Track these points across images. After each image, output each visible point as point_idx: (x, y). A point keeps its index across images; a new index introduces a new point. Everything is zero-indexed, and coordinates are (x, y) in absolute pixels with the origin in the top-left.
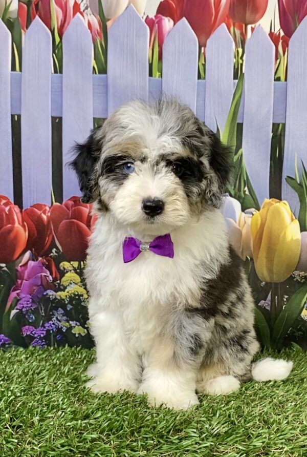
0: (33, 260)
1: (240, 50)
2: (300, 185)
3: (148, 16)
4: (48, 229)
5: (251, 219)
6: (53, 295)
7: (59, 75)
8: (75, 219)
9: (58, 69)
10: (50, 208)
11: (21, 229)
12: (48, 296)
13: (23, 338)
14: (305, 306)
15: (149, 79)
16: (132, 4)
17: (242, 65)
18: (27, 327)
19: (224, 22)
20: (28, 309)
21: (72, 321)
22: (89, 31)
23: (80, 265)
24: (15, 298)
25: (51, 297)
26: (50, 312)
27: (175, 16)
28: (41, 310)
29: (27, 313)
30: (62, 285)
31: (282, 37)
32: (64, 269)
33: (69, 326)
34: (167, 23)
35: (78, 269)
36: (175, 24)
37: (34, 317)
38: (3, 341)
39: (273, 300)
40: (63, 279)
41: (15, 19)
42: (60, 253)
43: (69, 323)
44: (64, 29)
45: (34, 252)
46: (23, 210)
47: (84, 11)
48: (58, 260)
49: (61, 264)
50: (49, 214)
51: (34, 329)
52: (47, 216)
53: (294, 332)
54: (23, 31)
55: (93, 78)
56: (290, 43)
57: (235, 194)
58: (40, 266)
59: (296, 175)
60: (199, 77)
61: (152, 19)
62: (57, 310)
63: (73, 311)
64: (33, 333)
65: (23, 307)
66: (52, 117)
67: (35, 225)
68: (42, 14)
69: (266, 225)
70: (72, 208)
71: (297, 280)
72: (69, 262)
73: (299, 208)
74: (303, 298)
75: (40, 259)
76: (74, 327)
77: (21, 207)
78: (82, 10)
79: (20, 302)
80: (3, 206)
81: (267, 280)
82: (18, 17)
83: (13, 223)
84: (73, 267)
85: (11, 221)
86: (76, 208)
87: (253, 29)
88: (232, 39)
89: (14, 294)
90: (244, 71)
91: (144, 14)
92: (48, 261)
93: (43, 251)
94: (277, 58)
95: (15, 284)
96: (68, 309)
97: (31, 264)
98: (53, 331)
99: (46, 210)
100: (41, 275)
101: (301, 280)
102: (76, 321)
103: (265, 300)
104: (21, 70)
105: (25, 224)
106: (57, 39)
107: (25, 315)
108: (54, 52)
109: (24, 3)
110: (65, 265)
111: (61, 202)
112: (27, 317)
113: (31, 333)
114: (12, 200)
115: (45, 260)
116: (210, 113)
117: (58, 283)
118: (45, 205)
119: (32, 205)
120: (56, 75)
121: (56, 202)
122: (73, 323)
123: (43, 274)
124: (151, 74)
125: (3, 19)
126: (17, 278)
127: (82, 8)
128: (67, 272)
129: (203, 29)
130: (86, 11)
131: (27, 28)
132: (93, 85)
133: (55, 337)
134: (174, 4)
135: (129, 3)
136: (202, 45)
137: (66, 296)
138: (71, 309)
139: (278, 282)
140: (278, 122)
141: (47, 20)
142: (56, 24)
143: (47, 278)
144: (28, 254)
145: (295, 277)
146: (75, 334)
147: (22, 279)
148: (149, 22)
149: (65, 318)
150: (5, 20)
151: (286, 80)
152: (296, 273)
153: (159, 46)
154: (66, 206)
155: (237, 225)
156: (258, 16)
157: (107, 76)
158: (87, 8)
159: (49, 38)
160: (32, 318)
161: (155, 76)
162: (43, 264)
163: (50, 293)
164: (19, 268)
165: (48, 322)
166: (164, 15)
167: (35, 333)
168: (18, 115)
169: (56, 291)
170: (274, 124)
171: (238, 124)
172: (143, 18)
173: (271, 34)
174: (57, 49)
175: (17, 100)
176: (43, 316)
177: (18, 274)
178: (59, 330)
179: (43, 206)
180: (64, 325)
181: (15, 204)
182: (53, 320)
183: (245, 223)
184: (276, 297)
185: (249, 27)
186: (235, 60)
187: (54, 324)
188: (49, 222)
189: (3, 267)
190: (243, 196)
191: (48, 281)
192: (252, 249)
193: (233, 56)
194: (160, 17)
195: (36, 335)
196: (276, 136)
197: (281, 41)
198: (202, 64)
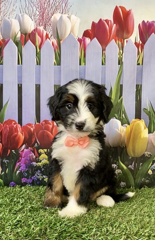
0: (26, 149)
1: (121, 51)
2: (150, 112)
3: (79, 38)
4: (33, 135)
5: (126, 129)
6: (35, 164)
7: (39, 66)
8: (45, 130)
9: (39, 63)
10: (34, 125)
11: (21, 135)
12: (33, 165)
13: (22, 183)
14: (150, 168)
15: (79, 67)
16: (71, 33)
17: (122, 58)
18: (24, 178)
19: (114, 39)
20: (24, 170)
21: (44, 175)
22: (53, 47)
23: (47, 150)
24: (19, 165)
25: (34, 165)
26: (34, 172)
27: (91, 37)
28: (30, 171)
29: (24, 172)
30: (40, 160)
31: (141, 44)
32: (41, 152)
33: (43, 178)
34: (88, 40)
35: (47, 153)
36: (91, 41)
37: (27, 174)
38: (13, 184)
39: (135, 165)
40: (40, 157)
41: (19, 41)
42: (39, 145)
43: (43, 176)
44: (41, 46)
45: (26, 145)
46: (22, 126)
47: (50, 37)
48: (38, 149)
49: (39, 150)
50: (34, 128)
51: (27, 179)
52: (33, 129)
53: (145, 180)
54: (22, 46)
55: (54, 67)
56: (145, 47)
57: (118, 118)
58: (29, 151)
59: (148, 108)
60: (103, 64)
61: (81, 39)
62: (37, 171)
63: (45, 171)
64: (27, 181)
65: (22, 170)
66: (36, 85)
67: (28, 133)
68: (32, 39)
69: (133, 131)
70: (44, 125)
71: (146, 156)
72: (43, 149)
73: (149, 123)
74: (150, 164)
75: (29, 148)
76: (45, 178)
77: (21, 125)
78: (49, 37)
79: (21, 168)
80: (13, 125)
81: (132, 156)
82: (20, 40)
83: (18, 132)
84: (45, 151)
85: (17, 131)
86: (46, 125)
87: (127, 41)
88: (118, 47)
89: (18, 164)
90: (123, 61)
91: (77, 37)
92: (33, 149)
93: (31, 145)
94: (138, 54)
95: (19, 159)
96: (42, 170)
97: (25, 150)
98: (35, 180)
99: (32, 126)
100: (30, 155)
101: (148, 156)
102: (46, 176)
103: (131, 165)
104: (22, 64)
105: (23, 132)
106: (38, 50)
107: (23, 173)
108: (36, 56)
109: (24, 34)
110: (41, 151)
111: (39, 123)
112: (24, 174)
113: (26, 181)
114: (17, 122)
115: (32, 149)
116: (108, 80)
117: (38, 159)
118: (32, 124)
119: (26, 124)
120: (37, 66)
121: (37, 122)
122: (44, 177)
123: (31, 155)
124: (80, 64)
125: (14, 42)
126: (20, 157)
127: (49, 36)
128: (42, 154)
129: (104, 42)
130: (51, 37)
131: (25, 45)
132: (54, 70)
133: (36, 182)
134: (90, 32)
135: (70, 32)
136: (104, 50)
137: (41, 165)
138: (44, 170)
139: (137, 157)
140: (139, 84)
141: (34, 42)
142: (38, 44)
143: (33, 157)
144: (24, 146)
145: (145, 155)
146: (46, 181)
147: (22, 157)
148: (80, 40)
149: (41, 174)
150: (15, 42)
151: (142, 65)
152: (146, 153)
153: (84, 51)
154: (42, 124)
155: (119, 132)
156: (129, 35)
157: (61, 67)
158: (51, 36)
159: (35, 49)
160: (26, 175)
161: (82, 65)
162: (31, 150)
163: (34, 163)
164: (20, 152)
165: (33, 176)
166: (86, 37)
167: (28, 181)
168: (20, 84)
169: (37, 163)
170: (137, 85)
171: (121, 85)
172: (76, 39)
173: (136, 43)
174: (38, 55)
175: (20, 77)
176: (31, 174)
177: (20, 155)
178: (38, 180)
179: (32, 125)
180: (40, 177)
181: (18, 124)
182: (35, 175)
183: (123, 131)
184: (137, 164)
185: (125, 40)
186: (119, 56)
187: (36, 177)
188: (34, 131)
189: (13, 152)
190: (122, 118)
191: (33, 158)
192: (126, 142)
193: (118, 54)
194: (84, 38)
195: (28, 182)
196: (138, 90)
197: (140, 46)
198: (104, 58)
